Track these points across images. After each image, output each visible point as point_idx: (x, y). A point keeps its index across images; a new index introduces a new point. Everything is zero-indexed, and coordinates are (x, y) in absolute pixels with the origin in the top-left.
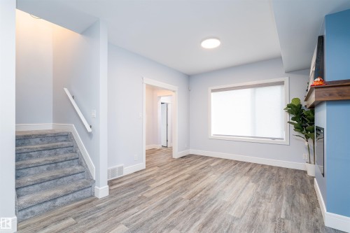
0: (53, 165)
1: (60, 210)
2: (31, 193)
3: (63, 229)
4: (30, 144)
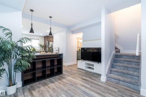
0: (126, 68)
1: (120, 86)
2: (115, 74)
3: (111, 90)
4: (122, 58)
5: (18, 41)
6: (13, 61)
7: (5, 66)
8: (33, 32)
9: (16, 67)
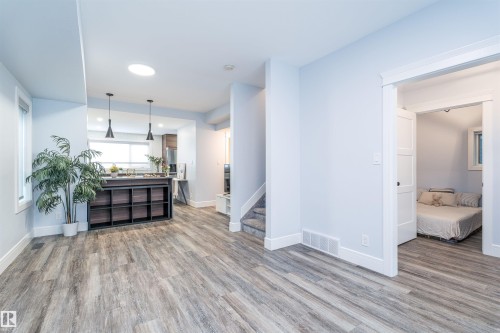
5: (81, 156)
6: (73, 187)
7: (61, 192)
8: (112, 136)
9: (79, 195)
